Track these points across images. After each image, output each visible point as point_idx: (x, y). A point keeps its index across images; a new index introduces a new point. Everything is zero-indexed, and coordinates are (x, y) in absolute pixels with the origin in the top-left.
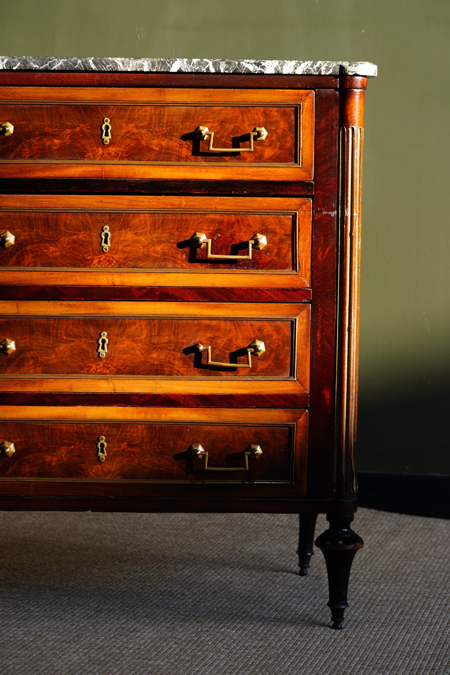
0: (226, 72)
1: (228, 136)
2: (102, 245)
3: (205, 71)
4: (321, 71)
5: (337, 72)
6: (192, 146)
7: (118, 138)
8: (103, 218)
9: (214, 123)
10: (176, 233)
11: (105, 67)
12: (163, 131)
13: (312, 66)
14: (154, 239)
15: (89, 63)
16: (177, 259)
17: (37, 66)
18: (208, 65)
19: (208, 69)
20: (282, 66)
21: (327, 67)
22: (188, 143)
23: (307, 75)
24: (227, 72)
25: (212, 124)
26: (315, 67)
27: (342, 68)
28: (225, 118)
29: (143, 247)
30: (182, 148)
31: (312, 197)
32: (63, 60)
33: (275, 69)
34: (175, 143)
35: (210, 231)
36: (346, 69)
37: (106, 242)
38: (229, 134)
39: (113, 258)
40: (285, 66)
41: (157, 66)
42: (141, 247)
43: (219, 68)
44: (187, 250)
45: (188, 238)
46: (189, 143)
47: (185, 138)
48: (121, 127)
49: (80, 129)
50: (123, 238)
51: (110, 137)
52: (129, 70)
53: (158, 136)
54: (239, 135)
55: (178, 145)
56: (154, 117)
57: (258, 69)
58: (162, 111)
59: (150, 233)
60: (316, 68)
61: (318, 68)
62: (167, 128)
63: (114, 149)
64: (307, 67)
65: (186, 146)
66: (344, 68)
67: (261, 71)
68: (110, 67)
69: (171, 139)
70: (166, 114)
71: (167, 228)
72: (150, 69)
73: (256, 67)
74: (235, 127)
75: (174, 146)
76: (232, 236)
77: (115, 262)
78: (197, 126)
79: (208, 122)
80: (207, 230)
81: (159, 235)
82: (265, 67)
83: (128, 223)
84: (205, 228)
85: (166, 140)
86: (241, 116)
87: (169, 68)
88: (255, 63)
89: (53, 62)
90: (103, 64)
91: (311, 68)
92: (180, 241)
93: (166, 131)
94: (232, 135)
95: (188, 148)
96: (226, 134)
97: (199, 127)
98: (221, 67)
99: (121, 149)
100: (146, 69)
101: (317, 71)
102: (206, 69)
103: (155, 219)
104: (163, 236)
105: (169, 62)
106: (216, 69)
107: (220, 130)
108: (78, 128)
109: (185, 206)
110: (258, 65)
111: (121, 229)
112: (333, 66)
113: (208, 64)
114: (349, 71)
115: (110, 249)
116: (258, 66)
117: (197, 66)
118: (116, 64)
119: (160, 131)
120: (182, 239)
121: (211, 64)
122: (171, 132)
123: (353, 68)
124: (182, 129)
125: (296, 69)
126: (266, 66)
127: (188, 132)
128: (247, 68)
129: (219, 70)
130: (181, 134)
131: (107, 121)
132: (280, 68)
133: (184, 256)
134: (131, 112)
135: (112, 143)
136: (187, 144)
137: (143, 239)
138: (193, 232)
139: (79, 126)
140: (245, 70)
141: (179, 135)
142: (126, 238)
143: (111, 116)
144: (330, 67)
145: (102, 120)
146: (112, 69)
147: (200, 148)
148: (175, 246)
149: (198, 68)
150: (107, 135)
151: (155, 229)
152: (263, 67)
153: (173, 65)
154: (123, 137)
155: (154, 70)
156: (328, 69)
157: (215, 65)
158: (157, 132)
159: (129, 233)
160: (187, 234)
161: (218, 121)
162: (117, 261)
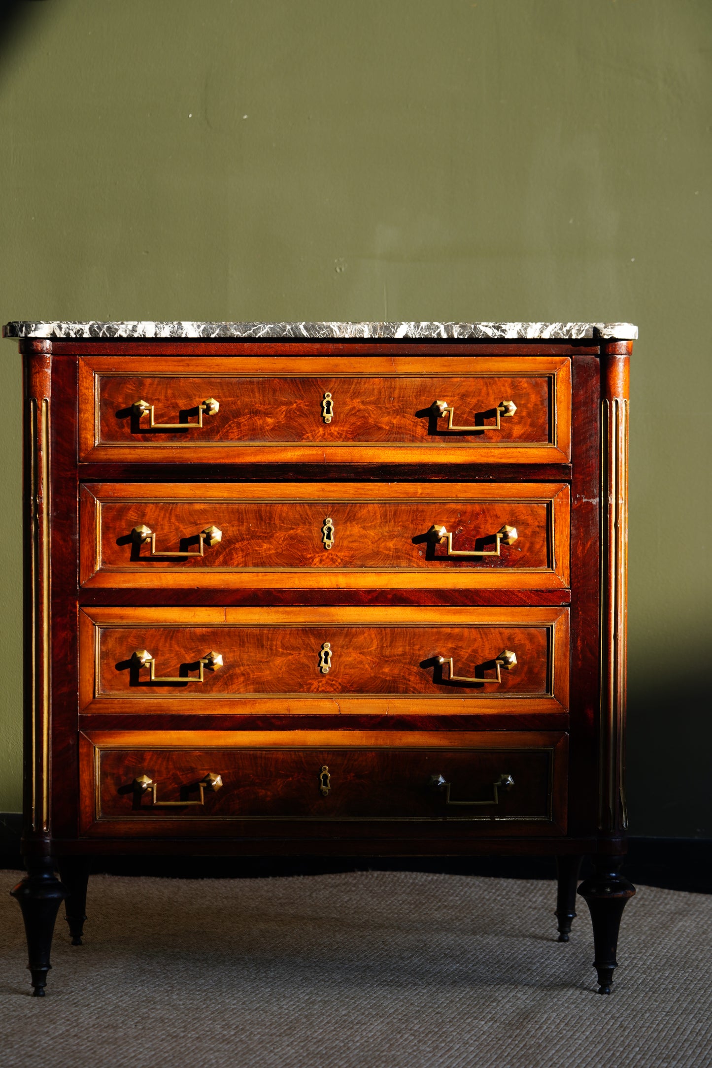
0: (460, 337)
1: (470, 412)
2: (324, 541)
3: (436, 337)
4: (571, 335)
5: (591, 335)
6: (428, 424)
7: (342, 416)
8: (325, 510)
9: (454, 397)
10: (411, 526)
11: (319, 333)
12: (394, 406)
13: (561, 329)
14: (385, 534)
15: (300, 328)
16: (412, 557)
17: (239, 333)
18: (439, 330)
19: (439, 334)
20: (526, 329)
21: (579, 330)
22: (423, 421)
23: (556, 339)
24: (461, 337)
25: (451, 398)
26: (565, 329)
27: (596, 330)
28: (467, 391)
29: (372, 543)
30: (416, 427)
31: (570, 482)
32: (268, 325)
33: (518, 333)
34: (408, 420)
35: (451, 524)
36: (601, 331)
37: (329, 537)
38: (471, 409)
39: (337, 556)
40: (529, 330)
41: (379, 331)
42: (370, 543)
43: (452, 333)
44: (424, 545)
45: (425, 532)
46: (425, 421)
47: (419, 414)
48: (345, 403)
49: (297, 406)
50: (348, 533)
51: (332, 414)
52: (346, 337)
53: (389, 413)
54: (483, 411)
55: (412, 423)
56: (383, 390)
57: (498, 334)
58: (393, 383)
59: (380, 526)
60: (565, 331)
61: (568, 331)
62: (398, 403)
63: (337, 429)
64: (556, 330)
65: (422, 424)
66: (599, 330)
67: (501, 335)
68: (324, 333)
69: (404, 416)
70: (398, 387)
71: (400, 520)
72: (371, 335)
73: (496, 331)
74: (478, 401)
75: (407, 424)
76: (477, 528)
77: (339, 561)
78: (435, 400)
79: (447, 396)
80: (447, 522)
81: (391, 529)
82: (506, 331)
83: (355, 515)
84: (444, 520)
85: (398, 417)
86: (485, 388)
87: (394, 334)
88: (494, 327)
89: (257, 329)
90: (317, 330)
91: (559, 331)
92: (416, 535)
93: (397, 407)
94: (474, 410)
95: (423, 427)
96: (467, 410)
97: (436, 402)
98: (454, 331)
99: (345, 429)
100: (366, 335)
101: (567, 334)
102: (437, 334)
103: (386, 510)
104: (396, 529)
105: (393, 327)
106: (448, 335)
107: (461, 405)
108: (295, 405)
109: (421, 494)
110: (498, 328)
111: (346, 522)
112: (586, 328)
113: (438, 328)
114: (604, 334)
115: (334, 545)
116: (498, 330)
117: (426, 331)
119: (391, 407)
120: (418, 533)
121: (442, 328)
122: (403, 408)
123: (609, 330)
124: (416, 405)
125: (542, 332)
126: (507, 330)
127: (423, 408)
128: (484, 332)
129: (452, 335)
130: (416, 410)
131: (328, 396)
132: (523, 332)
133: (420, 553)
134: (356, 385)
135: (334, 422)
136: (422, 422)
137: (372, 534)
138: (430, 524)
139: (296, 402)
140: (483, 335)
141: (413, 411)
142: (352, 532)
143: (333, 390)
144: (582, 329)
145: (322, 395)
146: (328, 336)
147: (438, 427)
148: (410, 541)
149: (428, 333)
150: (328, 412)
151: (386, 522)
152: (504, 331)
153: (398, 329)
154: (347, 414)
155: (376, 337)
156: (579, 331)
157: (447, 329)
158: (386, 408)
159: (356, 526)
160: (424, 527)
161: (459, 394)
162: (342, 560)
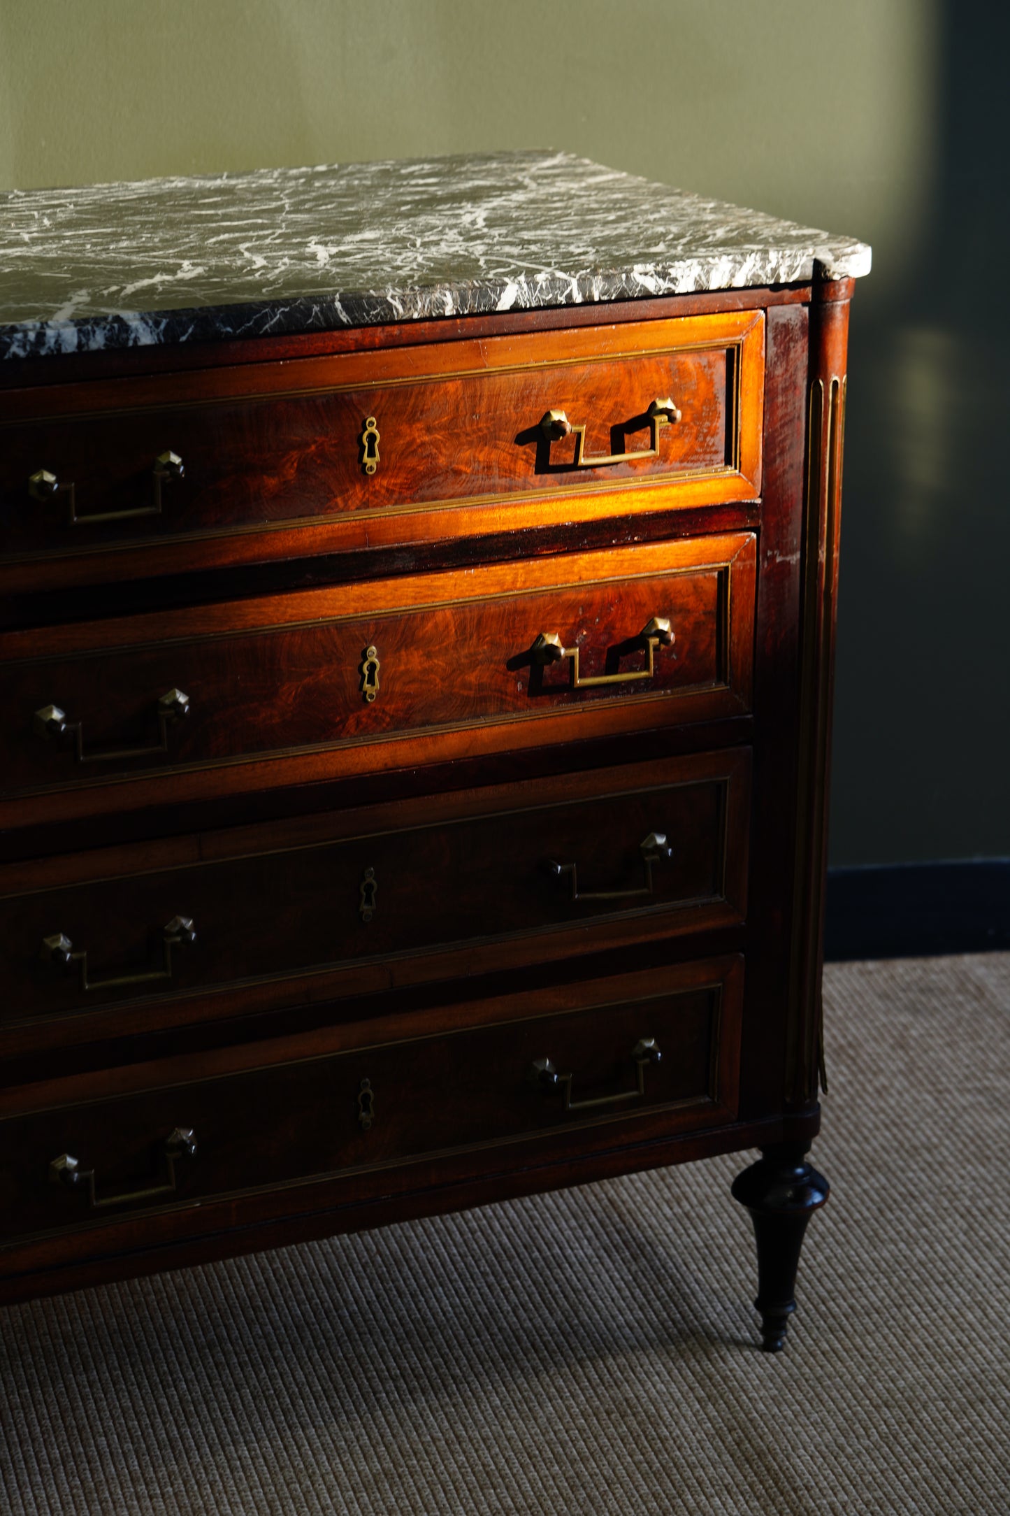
0: (603, 298)
1: (602, 426)
2: (364, 689)
3: (564, 302)
4: (778, 277)
5: (809, 273)
6: (534, 456)
7: (393, 456)
8: (365, 632)
9: (577, 400)
10: (505, 640)
11: (368, 315)
12: (480, 430)
13: (763, 268)
14: (463, 660)
15: (336, 310)
16: (506, 694)
17: (229, 329)
18: (569, 289)
19: (569, 296)
20: (708, 272)
21: (791, 267)
22: (528, 450)
23: (755, 287)
24: (605, 298)
25: (572, 405)
26: (769, 268)
27: (818, 266)
28: (597, 388)
29: (443, 680)
30: (515, 462)
31: (756, 530)
32: (282, 309)
33: (696, 281)
34: (504, 451)
35: (568, 627)
36: (828, 267)
37: (371, 681)
38: (604, 421)
39: (384, 711)
40: (713, 274)
41: (470, 302)
42: (438, 680)
43: (590, 292)
44: (526, 671)
45: (527, 648)
46: (530, 450)
47: (522, 439)
48: (398, 434)
49: (317, 448)
50: (402, 668)
51: (378, 458)
52: (416, 316)
53: (471, 443)
54: (624, 420)
55: (509, 458)
56: (462, 404)
57: (665, 285)
58: (478, 388)
59: (455, 648)
60: (769, 271)
61: (774, 270)
62: (486, 422)
63: (385, 483)
64: (754, 270)
65: (524, 457)
66: (825, 266)
67: (669, 289)
68: (378, 314)
69: (496, 447)
70: (486, 393)
71: (487, 633)
72: (457, 310)
73: (660, 281)
74: (616, 404)
75: (502, 458)
76: (609, 628)
77: (388, 719)
78: (544, 412)
79: (566, 400)
80: (562, 625)
81: (472, 650)
82: (677, 279)
83: (413, 634)
84: (558, 621)
85: (486, 448)
86: (627, 380)
87: (495, 304)
88: (657, 273)
89: (261, 317)
90: (365, 310)
91: (760, 272)
92: (512, 655)
93: (485, 431)
94: (610, 421)
95: (527, 461)
96: (599, 422)
97: (548, 414)
98: (594, 288)
99: (399, 481)
100: (449, 311)
101: (773, 276)
102: (566, 297)
103: (465, 618)
104: (480, 650)
105: (494, 291)
106: (584, 296)
107: (589, 415)
108: (313, 447)
109: (524, 582)
110: (664, 275)
111: (398, 650)
112: (801, 263)
113: (569, 285)
114: (834, 273)
115: (379, 693)
116: (664, 279)
117: (548, 294)
118: (390, 306)
119: (474, 432)
120: (515, 652)
121: (574, 283)
122: (495, 431)
123: (842, 264)
124: (516, 422)
125: (733, 276)
126: (679, 277)
127: (527, 427)
128: (642, 286)
129: (591, 297)
130: (516, 433)
131: (371, 423)
132: (704, 278)
133: (519, 687)
134: (417, 398)
135: (381, 470)
136: (525, 453)
137: (440, 663)
138: (536, 633)
139: (315, 442)
140: (640, 290)
141: (510, 435)
142: (409, 666)
143: (379, 411)
144: (795, 265)
145: (360, 423)
146: (382, 317)
147: (551, 457)
148: (503, 667)
149: (551, 296)
150: (371, 454)
151: (465, 640)
152: (673, 280)
153: (503, 295)
154: (402, 454)
155: (466, 312)
156: (792, 269)
157: (583, 283)
158: (467, 435)
159: (415, 654)
160: (525, 640)
161: (584, 396)
162: (392, 717)
